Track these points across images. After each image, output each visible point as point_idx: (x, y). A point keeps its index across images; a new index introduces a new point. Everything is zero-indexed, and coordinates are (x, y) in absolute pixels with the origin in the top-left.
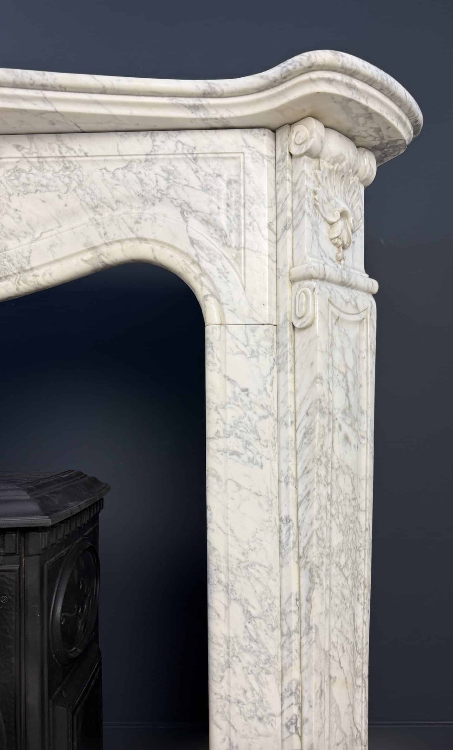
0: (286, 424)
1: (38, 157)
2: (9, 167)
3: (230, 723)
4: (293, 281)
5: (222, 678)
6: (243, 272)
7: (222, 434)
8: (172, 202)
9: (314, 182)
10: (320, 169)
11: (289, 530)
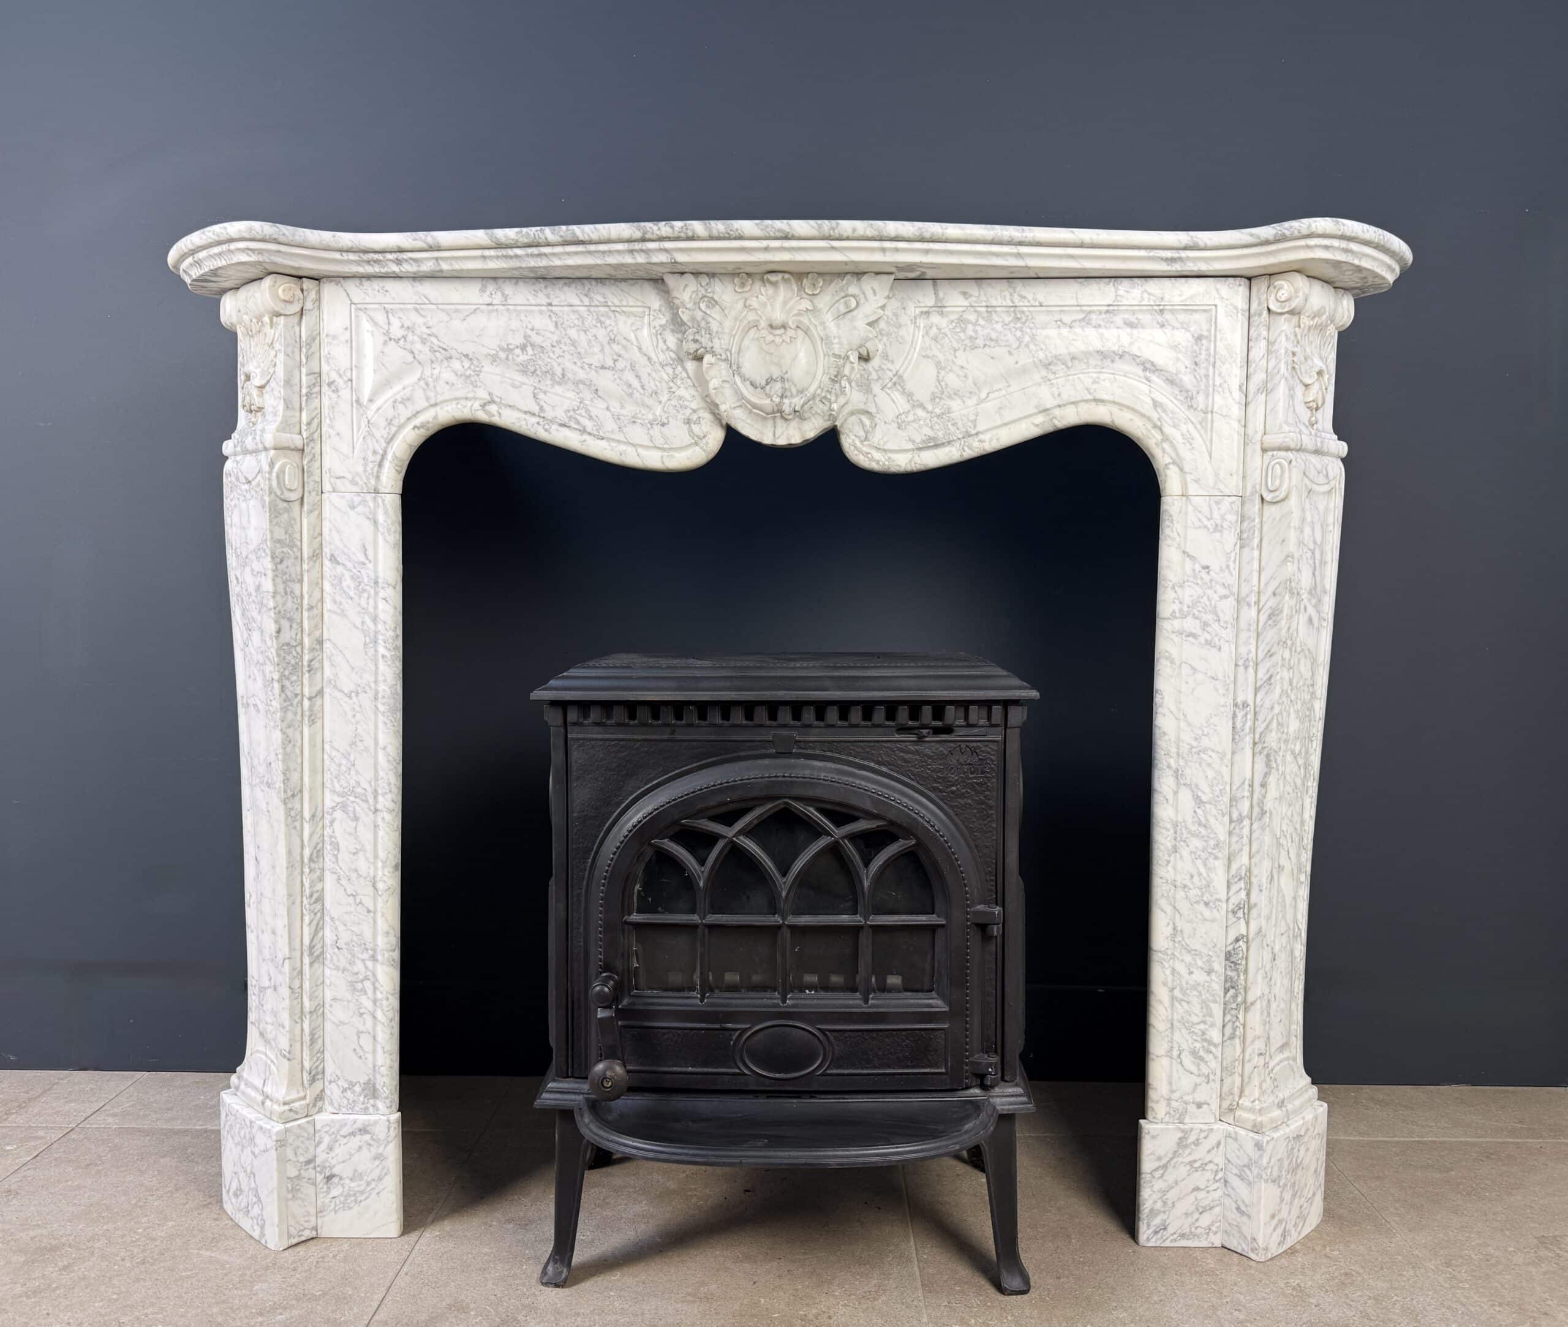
0: (1249, 605)
1: (987, 307)
2: (953, 317)
3: (1174, 907)
4: (1264, 450)
5: (1168, 862)
6: (1209, 437)
7: (1178, 615)
8: (1134, 359)
9: (1293, 342)
10: (1299, 326)
11: (1246, 714)
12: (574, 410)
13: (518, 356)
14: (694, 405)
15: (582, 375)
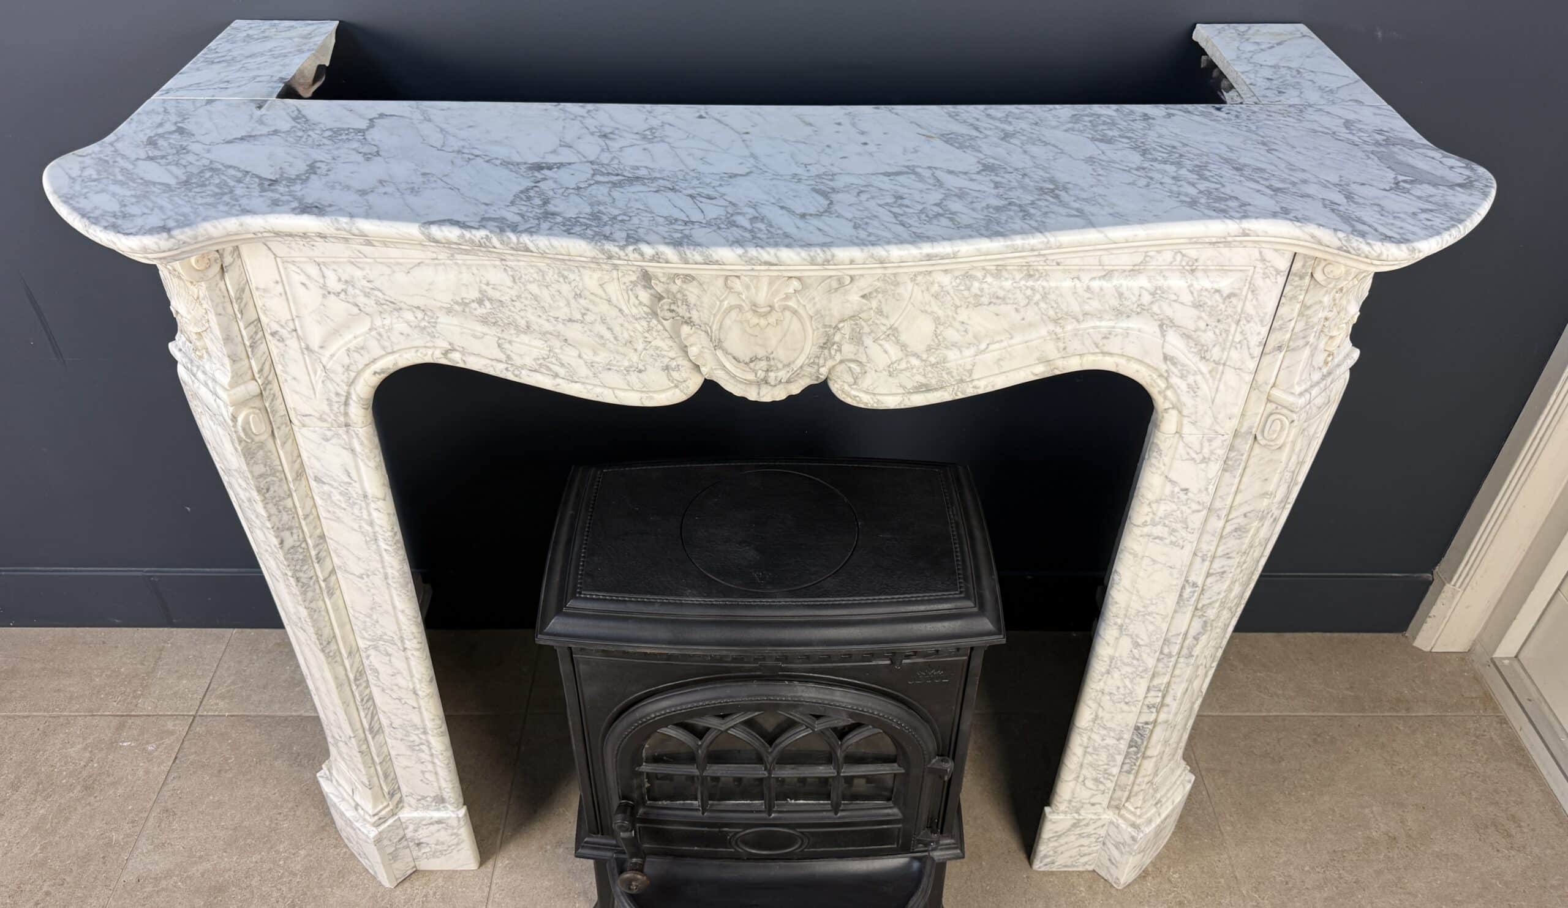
12: (543, 358)
13: (475, 309)
14: (672, 354)
15: (548, 327)
